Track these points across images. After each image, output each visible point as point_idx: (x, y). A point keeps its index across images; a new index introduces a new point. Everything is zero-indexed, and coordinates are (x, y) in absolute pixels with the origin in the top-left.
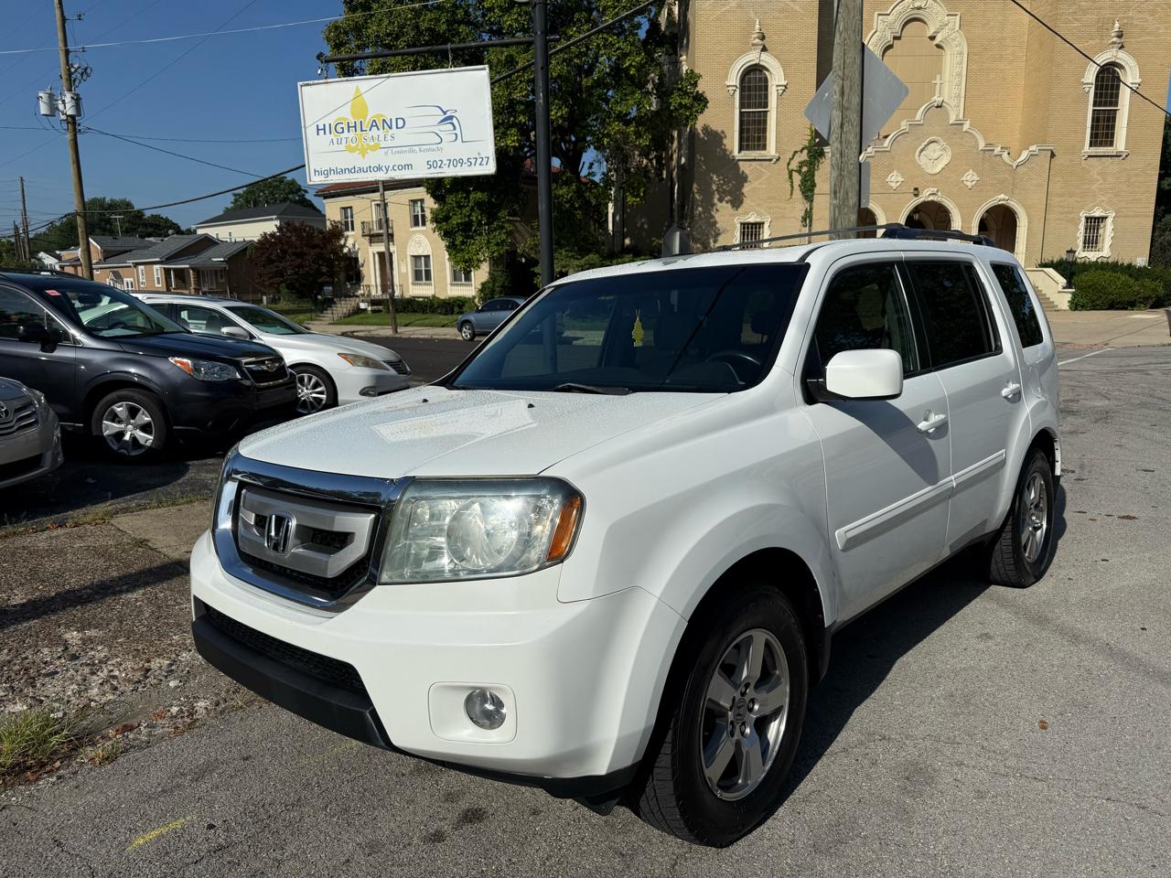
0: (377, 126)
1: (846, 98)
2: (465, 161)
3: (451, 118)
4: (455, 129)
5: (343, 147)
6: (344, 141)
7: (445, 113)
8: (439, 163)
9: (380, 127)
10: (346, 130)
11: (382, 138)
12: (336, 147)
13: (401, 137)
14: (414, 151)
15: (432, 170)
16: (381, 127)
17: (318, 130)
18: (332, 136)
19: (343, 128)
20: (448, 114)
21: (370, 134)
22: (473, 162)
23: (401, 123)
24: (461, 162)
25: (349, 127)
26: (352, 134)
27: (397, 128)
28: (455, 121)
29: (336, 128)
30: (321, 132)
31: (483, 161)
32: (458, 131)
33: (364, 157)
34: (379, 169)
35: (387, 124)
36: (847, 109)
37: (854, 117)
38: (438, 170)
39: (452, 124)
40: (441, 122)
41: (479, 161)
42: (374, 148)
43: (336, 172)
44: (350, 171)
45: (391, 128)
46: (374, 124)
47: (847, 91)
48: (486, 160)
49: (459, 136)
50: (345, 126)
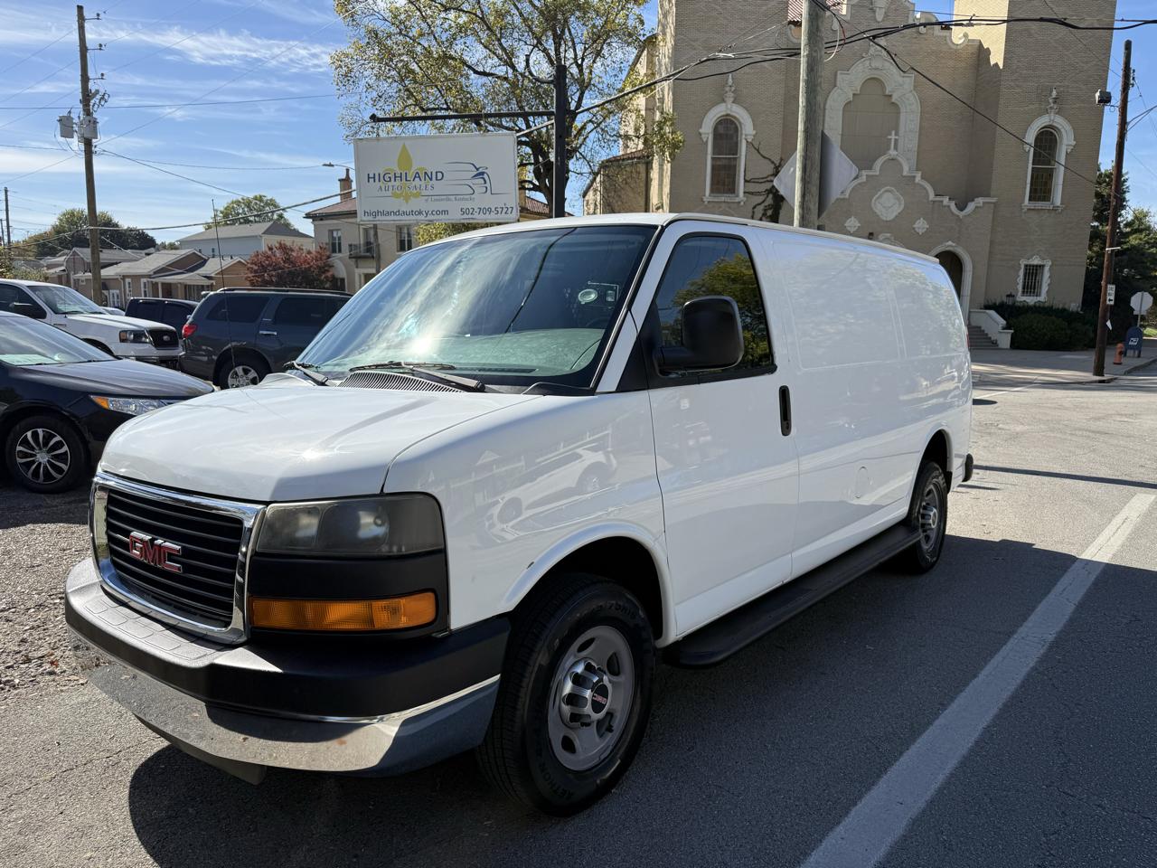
0: (419, 177)
1: (807, 173)
2: (493, 209)
3: (483, 173)
4: (485, 183)
5: (389, 193)
6: (391, 188)
7: (477, 169)
8: (471, 211)
9: (422, 176)
10: (393, 179)
11: (423, 187)
12: (384, 193)
13: (440, 188)
14: (449, 200)
15: (465, 216)
16: (423, 179)
17: (369, 178)
18: (381, 184)
19: (390, 178)
20: (481, 170)
21: (414, 183)
22: (500, 212)
23: (439, 176)
24: (490, 210)
25: (395, 177)
26: (398, 183)
27: (437, 179)
28: (485, 176)
29: (384, 177)
30: (371, 180)
31: (508, 210)
32: (488, 185)
33: (407, 202)
34: (420, 213)
35: (429, 177)
36: (809, 182)
37: (815, 190)
38: (470, 216)
39: (483, 178)
40: (475, 176)
41: (505, 210)
42: (416, 196)
43: (383, 213)
44: (395, 214)
45: (431, 179)
46: (417, 176)
47: (808, 170)
48: (510, 210)
49: (489, 188)
50: (392, 176)
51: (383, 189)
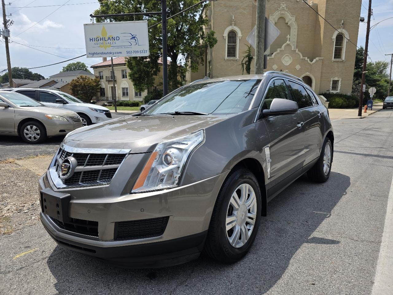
0: (110, 39)
1: (260, 34)
2: (139, 51)
3: (135, 37)
4: (136, 41)
5: (99, 46)
6: (99, 44)
7: (133, 36)
8: (131, 52)
9: (111, 39)
10: (100, 40)
11: (111, 43)
13: (118, 43)
14: (122, 48)
15: (128, 54)
17: (90, 40)
18: (95, 42)
19: (98, 39)
20: (134, 36)
21: (108, 42)
22: (142, 52)
23: (118, 38)
25: (101, 39)
26: (102, 42)
27: (117, 40)
28: (136, 38)
31: (145, 52)
32: (137, 42)
33: (105, 49)
34: (111, 53)
35: (113, 39)
36: (260, 37)
37: (263, 40)
38: (130, 54)
39: (135, 39)
40: (131, 38)
42: (109, 46)
43: (96, 54)
44: (101, 54)
45: (115, 40)
46: (109, 38)
47: (260, 32)
48: (146, 51)
49: (137, 43)
50: (99, 39)
51: (96, 44)
